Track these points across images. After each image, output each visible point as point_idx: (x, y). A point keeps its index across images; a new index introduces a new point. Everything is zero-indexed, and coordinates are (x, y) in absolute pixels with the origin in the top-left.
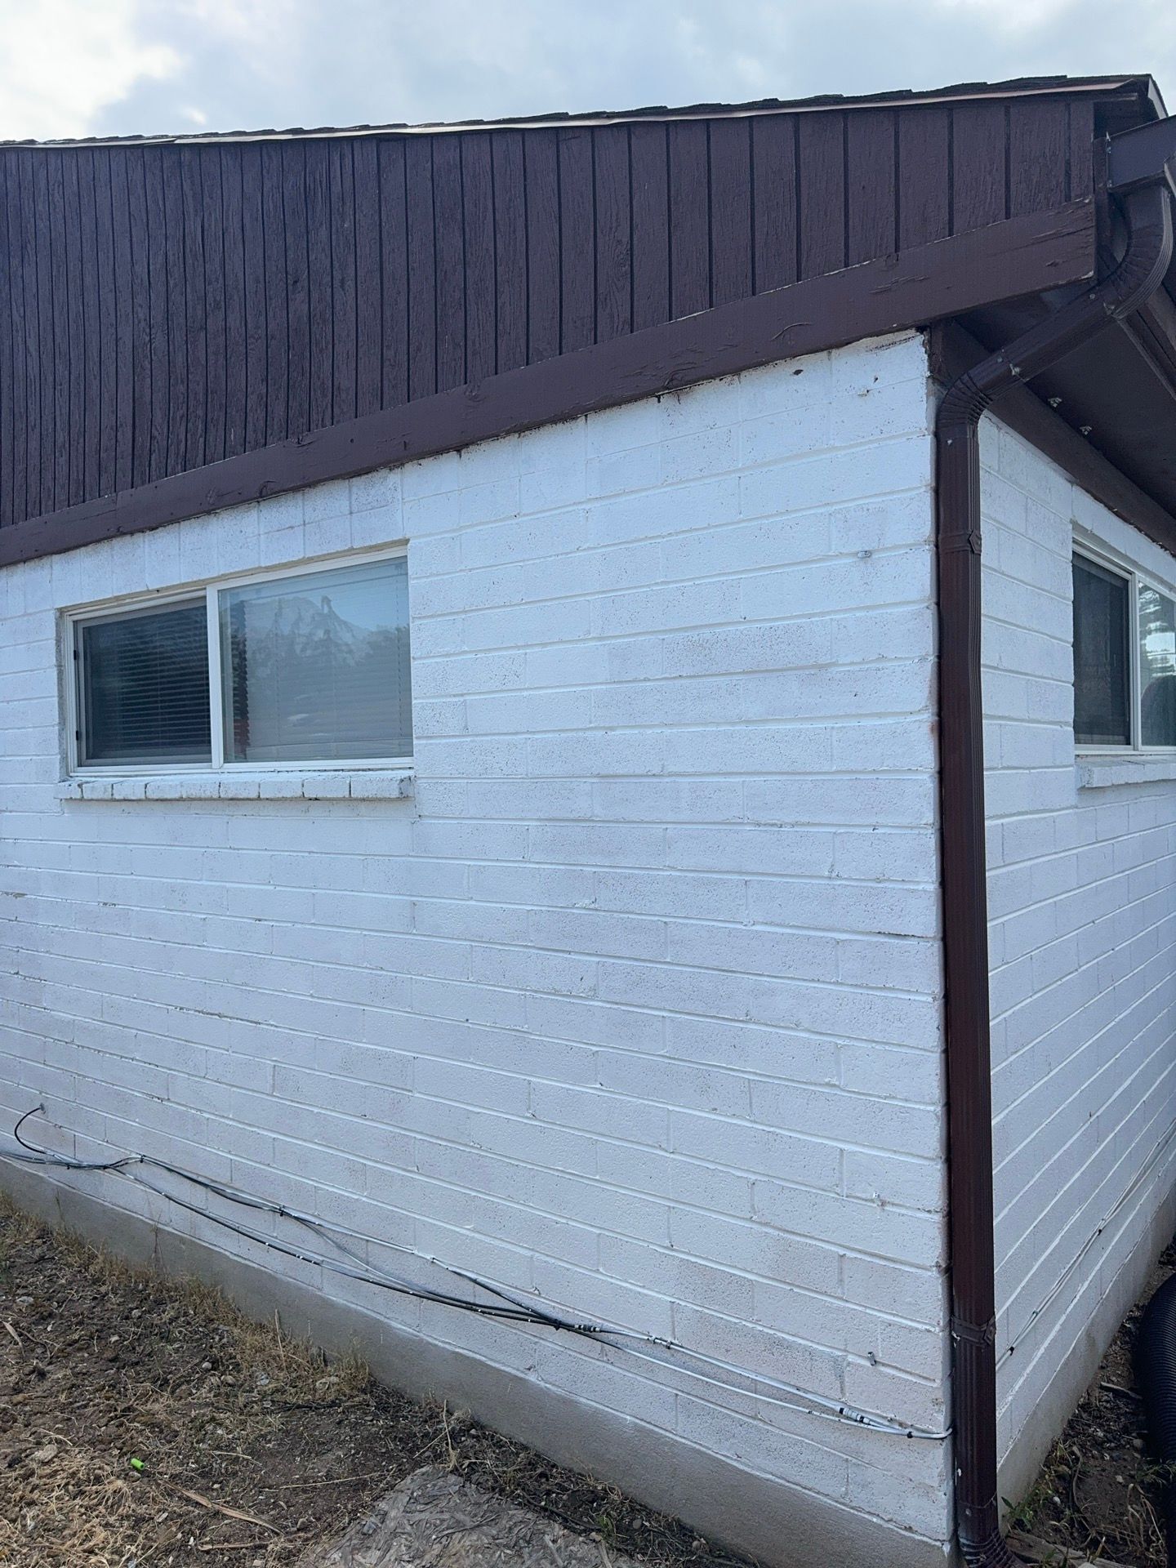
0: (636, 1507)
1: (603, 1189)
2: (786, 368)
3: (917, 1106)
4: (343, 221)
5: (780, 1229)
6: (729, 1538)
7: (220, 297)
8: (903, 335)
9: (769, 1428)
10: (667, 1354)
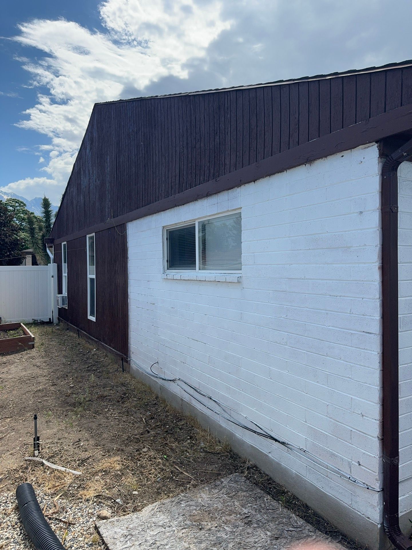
0: (295, 498)
1: (289, 402)
2: (339, 155)
3: (373, 387)
4: (228, 115)
5: (335, 420)
6: (319, 511)
7: (199, 138)
8: (371, 144)
9: (331, 480)
10: (304, 453)
